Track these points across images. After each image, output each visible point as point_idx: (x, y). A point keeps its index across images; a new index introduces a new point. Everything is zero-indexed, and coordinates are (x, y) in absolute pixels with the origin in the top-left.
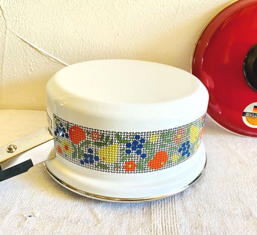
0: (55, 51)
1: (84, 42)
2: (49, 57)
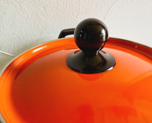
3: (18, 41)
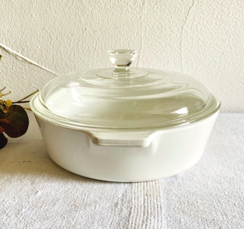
0: (23, 49)
2: (16, 56)
3: (48, 41)
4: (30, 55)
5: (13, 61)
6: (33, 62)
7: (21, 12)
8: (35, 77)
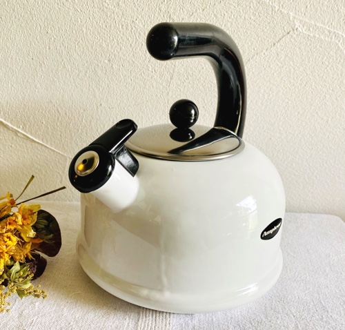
0: (24, 124)
1: (60, 114)
2: (16, 132)
4: (33, 132)
5: (13, 138)
6: (37, 140)
7: (23, 81)
8: (39, 157)
